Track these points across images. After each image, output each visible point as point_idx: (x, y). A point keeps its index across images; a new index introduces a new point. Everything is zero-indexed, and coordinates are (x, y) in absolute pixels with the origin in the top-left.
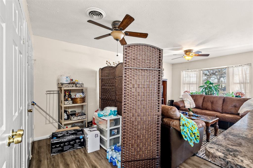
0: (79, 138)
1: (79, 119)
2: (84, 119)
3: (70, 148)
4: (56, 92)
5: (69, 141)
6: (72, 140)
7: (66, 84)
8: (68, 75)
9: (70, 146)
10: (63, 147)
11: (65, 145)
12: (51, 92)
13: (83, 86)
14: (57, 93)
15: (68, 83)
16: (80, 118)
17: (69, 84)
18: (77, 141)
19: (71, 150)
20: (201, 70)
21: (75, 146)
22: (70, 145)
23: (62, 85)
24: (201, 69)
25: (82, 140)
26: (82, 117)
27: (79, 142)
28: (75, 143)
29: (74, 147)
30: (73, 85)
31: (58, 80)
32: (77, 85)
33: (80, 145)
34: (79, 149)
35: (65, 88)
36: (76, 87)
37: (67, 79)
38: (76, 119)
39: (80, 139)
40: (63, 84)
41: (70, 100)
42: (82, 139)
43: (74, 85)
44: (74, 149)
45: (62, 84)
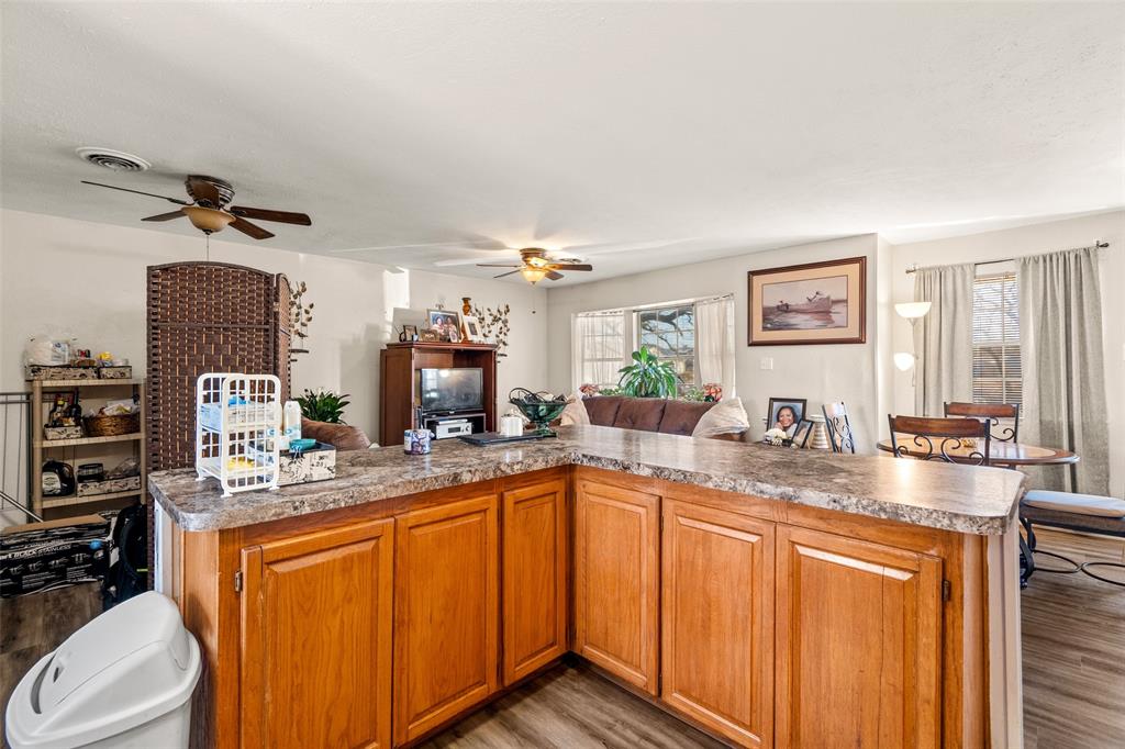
0: (86, 549)
1: (109, 492)
2: (129, 490)
3: (48, 582)
4: (18, 398)
5: (45, 559)
6: (58, 554)
7: (52, 370)
8: (61, 338)
9: (47, 575)
10: (17, 578)
11: (27, 571)
12: (11, 398)
13: (128, 375)
14: (21, 402)
15: (62, 363)
16: (113, 489)
17: (68, 366)
18: (79, 557)
19: (53, 588)
20: (634, 311)
21: (69, 574)
22: (51, 571)
23: (33, 372)
24: (634, 308)
25: (101, 554)
26: (122, 482)
27: (86, 561)
28: (72, 563)
29: (65, 577)
30: (82, 371)
31: (25, 354)
32: (104, 371)
33: (89, 572)
34: (85, 585)
35: (47, 383)
36: (99, 377)
37: (59, 350)
38: (98, 491)
39: (92, 552)
40: (39, 369)
41: (73, 424)
42: (99, 549)
43: (90, 372)
44: (66, 583)
45: (36, 369)
